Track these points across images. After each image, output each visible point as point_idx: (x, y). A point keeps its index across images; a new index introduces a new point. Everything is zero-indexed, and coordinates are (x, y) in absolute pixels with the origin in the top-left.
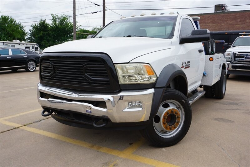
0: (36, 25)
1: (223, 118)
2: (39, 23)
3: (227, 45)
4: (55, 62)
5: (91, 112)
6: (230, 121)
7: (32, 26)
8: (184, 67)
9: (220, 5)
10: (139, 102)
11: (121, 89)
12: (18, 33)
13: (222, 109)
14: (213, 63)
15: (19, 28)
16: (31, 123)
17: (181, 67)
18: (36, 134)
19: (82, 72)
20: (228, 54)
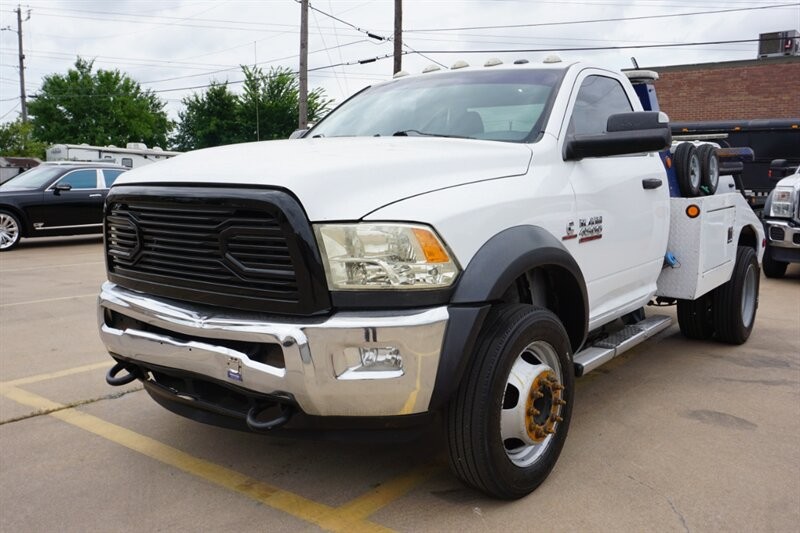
0: (197, 100)
1: (722, 411)
2: (208, 93)
3: (784, 164)
4: (143, 214)
5: (241, 379)
6: (742, 423)
7: (188, 101)
8: (576, 236)
9: (777, 33)
10: (397, 352)
11: (335, 305)
12: (146, 121)
13: (727, 380)
14: (699, 222)
15: (148, 109)
16: (92, 401)
17: (564, 238)
18: (91, 435)
19: (217, 248)
20: (783, 196)
